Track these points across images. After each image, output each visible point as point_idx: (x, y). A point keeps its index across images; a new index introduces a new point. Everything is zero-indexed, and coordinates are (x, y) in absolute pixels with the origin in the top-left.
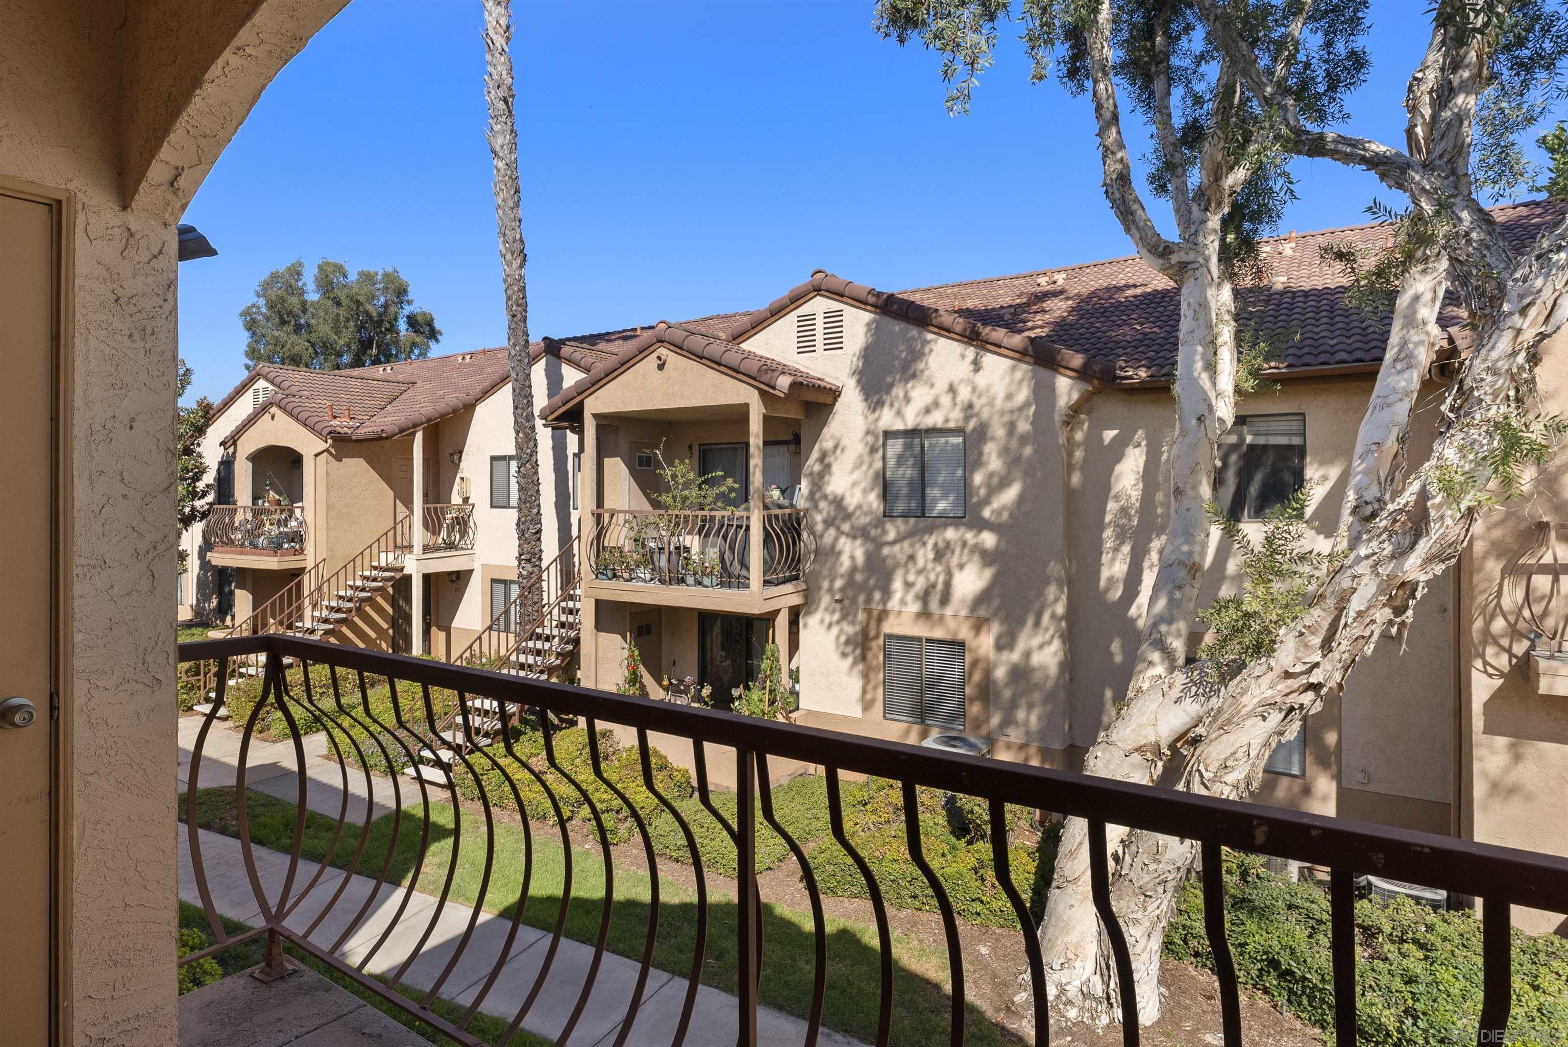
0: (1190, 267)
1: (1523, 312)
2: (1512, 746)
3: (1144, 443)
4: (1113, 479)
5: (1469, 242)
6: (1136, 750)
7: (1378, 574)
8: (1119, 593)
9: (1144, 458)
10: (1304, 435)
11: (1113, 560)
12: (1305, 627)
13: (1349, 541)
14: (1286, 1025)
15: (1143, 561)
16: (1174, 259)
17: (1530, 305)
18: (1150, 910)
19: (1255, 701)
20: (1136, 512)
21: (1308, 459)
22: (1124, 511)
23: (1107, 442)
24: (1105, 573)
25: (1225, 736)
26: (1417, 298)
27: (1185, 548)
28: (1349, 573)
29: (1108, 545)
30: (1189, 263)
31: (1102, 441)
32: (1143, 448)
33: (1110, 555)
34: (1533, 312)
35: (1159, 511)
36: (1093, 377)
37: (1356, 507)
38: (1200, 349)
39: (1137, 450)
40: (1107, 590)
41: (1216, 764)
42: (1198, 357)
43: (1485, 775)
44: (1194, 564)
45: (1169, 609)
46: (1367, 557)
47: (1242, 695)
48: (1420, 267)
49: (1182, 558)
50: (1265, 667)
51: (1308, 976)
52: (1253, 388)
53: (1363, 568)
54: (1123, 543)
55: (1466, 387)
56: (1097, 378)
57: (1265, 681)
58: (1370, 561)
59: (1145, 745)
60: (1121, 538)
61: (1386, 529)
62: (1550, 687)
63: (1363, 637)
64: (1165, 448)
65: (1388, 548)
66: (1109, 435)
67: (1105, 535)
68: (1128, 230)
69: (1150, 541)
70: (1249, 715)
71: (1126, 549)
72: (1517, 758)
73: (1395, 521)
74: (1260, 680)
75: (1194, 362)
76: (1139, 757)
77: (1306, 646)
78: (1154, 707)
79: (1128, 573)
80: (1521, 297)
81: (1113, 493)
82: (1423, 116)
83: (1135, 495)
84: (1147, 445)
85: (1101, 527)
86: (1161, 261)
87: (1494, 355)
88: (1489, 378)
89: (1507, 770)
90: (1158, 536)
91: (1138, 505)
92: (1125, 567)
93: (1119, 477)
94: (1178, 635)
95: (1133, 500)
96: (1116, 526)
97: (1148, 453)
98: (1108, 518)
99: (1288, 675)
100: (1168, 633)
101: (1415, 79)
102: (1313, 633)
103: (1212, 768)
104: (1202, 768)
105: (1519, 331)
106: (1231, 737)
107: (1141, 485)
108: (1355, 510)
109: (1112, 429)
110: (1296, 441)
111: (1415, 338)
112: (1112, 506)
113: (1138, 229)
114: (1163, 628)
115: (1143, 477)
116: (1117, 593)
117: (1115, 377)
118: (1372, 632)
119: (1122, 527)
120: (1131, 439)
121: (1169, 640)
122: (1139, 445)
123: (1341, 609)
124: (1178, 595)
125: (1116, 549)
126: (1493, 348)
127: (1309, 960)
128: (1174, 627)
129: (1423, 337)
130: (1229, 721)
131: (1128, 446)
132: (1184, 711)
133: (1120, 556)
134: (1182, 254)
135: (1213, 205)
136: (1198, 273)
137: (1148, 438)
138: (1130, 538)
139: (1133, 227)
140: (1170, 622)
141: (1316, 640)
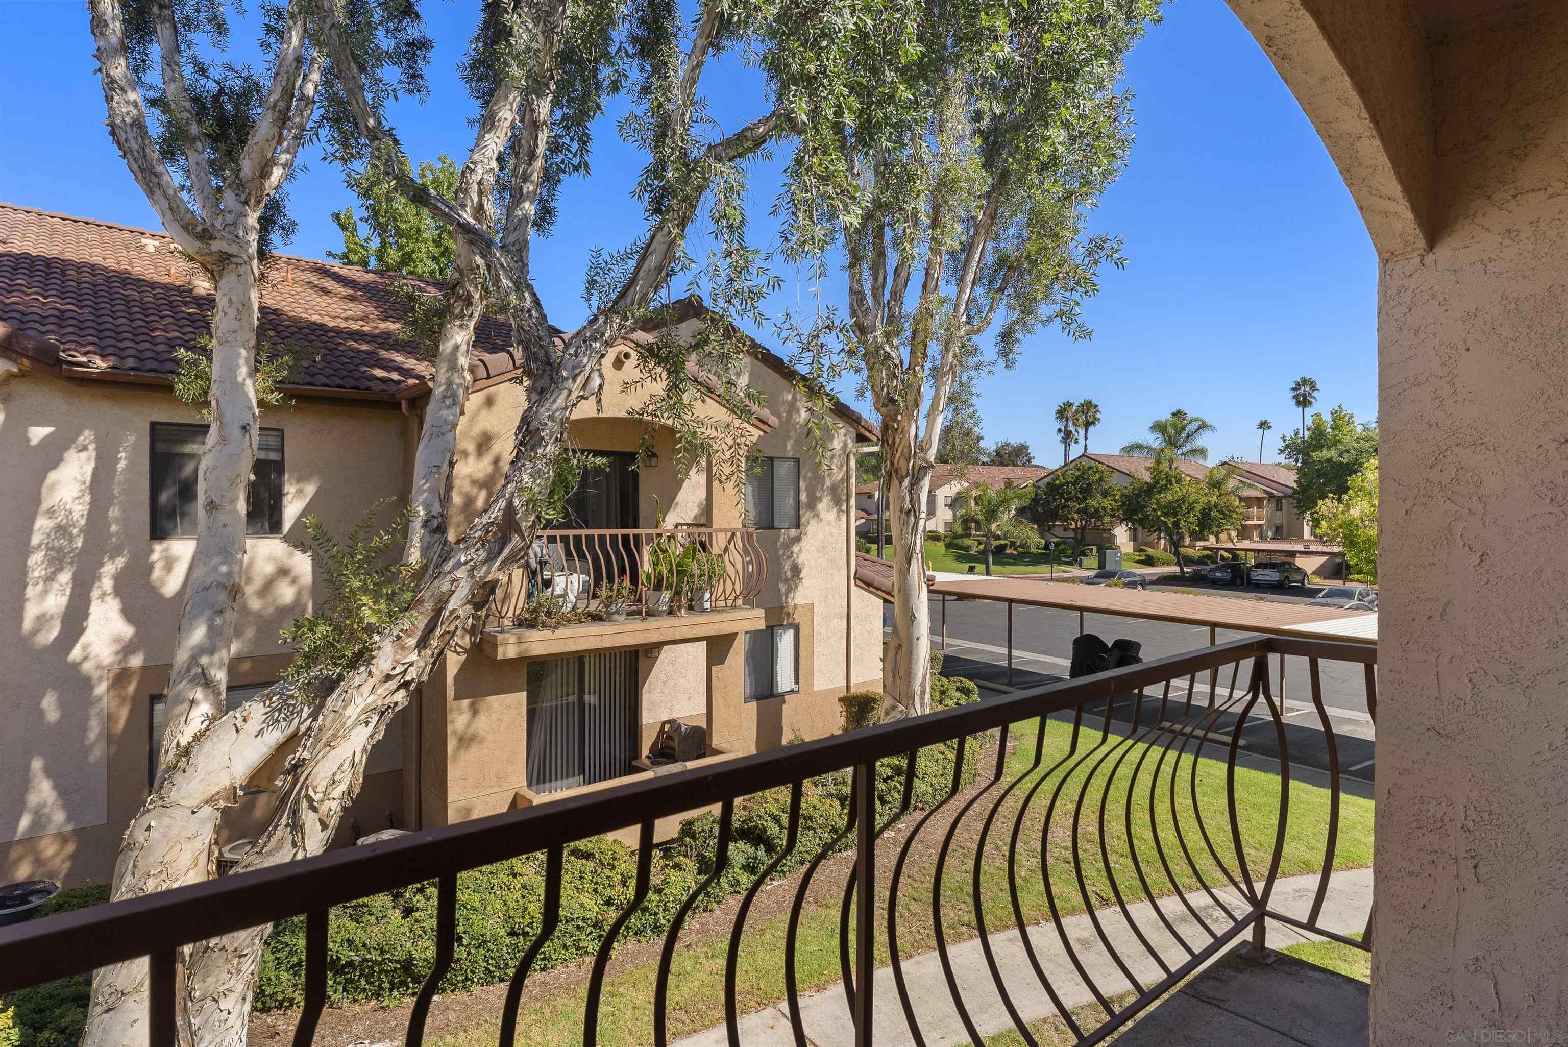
0: (234, 260)
1: (574, 378)
2: (472, 705)
3: (92, 447)
4: (44, 490)
5: (531, 316)
6: (207, 802)
7: (473, 577)
8: (55, 633)
9: (92, 465)
10: (282, 451)
11: (45, 592)
12: (402, 631)
13: (421, 551)
14: (349, 1014)
15: (90, 590)
16: (216, 246)
17: (579, 374)
18: (244, 969)
19: (358, 710)
20: (81, 531)
21: (287, 476)
22: (62, 530)
23: (34, 442)
24: (31, 612)
25: (333, 753)
26: (457, 347)
27: (224, 569)
28: (448, 578)
29: (36, 574)
30: (232, 256)
31: (28, 440)
32: (92, 452)
33: (40, 587)
34: (579, 379)
35: (114, 528)
36: (21, 355)
37: (427, 521)
38: (243, 352)
39: (84, 455)
40: (35, 632)
41: (324, 783)
42: (242, 361)
43: (455, 732)
44: (234, 585)
45: (210, 638)
46: (466, 563)
47: (345, 708)
48: (458, 323)
49: (221, 580)
50: (365, 675)
51: (368, 956)
52: (277, 401)
53: (461, 573)
54: (60, 569)
55: (531, 428)
56: (28, 357)
57: (366, 689)
58: (468, 567)
59: (217, 794)
60: (57, 561)
61: (480, 538)
62: (504, 654)
63: (449, 632)
64: (123, 455)
65: (483, 554)
66: (38, 433)
67: (31, 561)
68: (150, 192)
69: (102, 565)
70: (354, 725)
71: (65, 577)
72: (475, 712)
73: (488, 532)
74: (362, 689)
75: (238, 366)
76: (211, 809)
77: (403, 648)
78: (225, 747)
79: (68, 607)
80: (574, 367)
81: (44, 506)
82: (472, 201)
83: (79, 510)
84: (96, 449)
85: (25, 550)
86: (198, 244)
87: (555, 407)
88: (550, 424)
89: (469, 725)
90: (112, 558)
91: (83, 522)
92: (64, 601)
93: (53, 486)
94: (222, 664)
95: (76, 516)
96: (49, 549)
97: (98, 459)
98: (35, 540)
99: (388, 678)
100: (211, 664)
101: (468, 167)
102: (409, 636)
103: (321, 789)
104: (311, 793)
105: (570, 392)
106: (338, 751)
107: (88, 498)
108: (425, 524)
109: (43, 425)
110: (274, 456)
111: (457, 381)
112: (43, 524)
113: (165, 195)
114: (204, 660)
115: (91, 488)
116: (52, 634)
117: (60, 362)
118: (457, 627)
119: (59, 550)
120: (74, 440)
121: (213, 672)
122: (85, 448)
123: (438, 611)
124: (218, 621)
125: (50, 579)
126: (554, 402)
127: (367, 942)
128: (216, 658)
129: (462, 381)
130: (335, 736)
131: (68, 448)
132: (264, 742)
133: (56, 586)
134: (224, 243)
135: (253, 200)
136: (241, 270)
137: (97, 440)
138: (72, 563)
139: (158, 193)
140: (212, 651)
141: (412, 642)
